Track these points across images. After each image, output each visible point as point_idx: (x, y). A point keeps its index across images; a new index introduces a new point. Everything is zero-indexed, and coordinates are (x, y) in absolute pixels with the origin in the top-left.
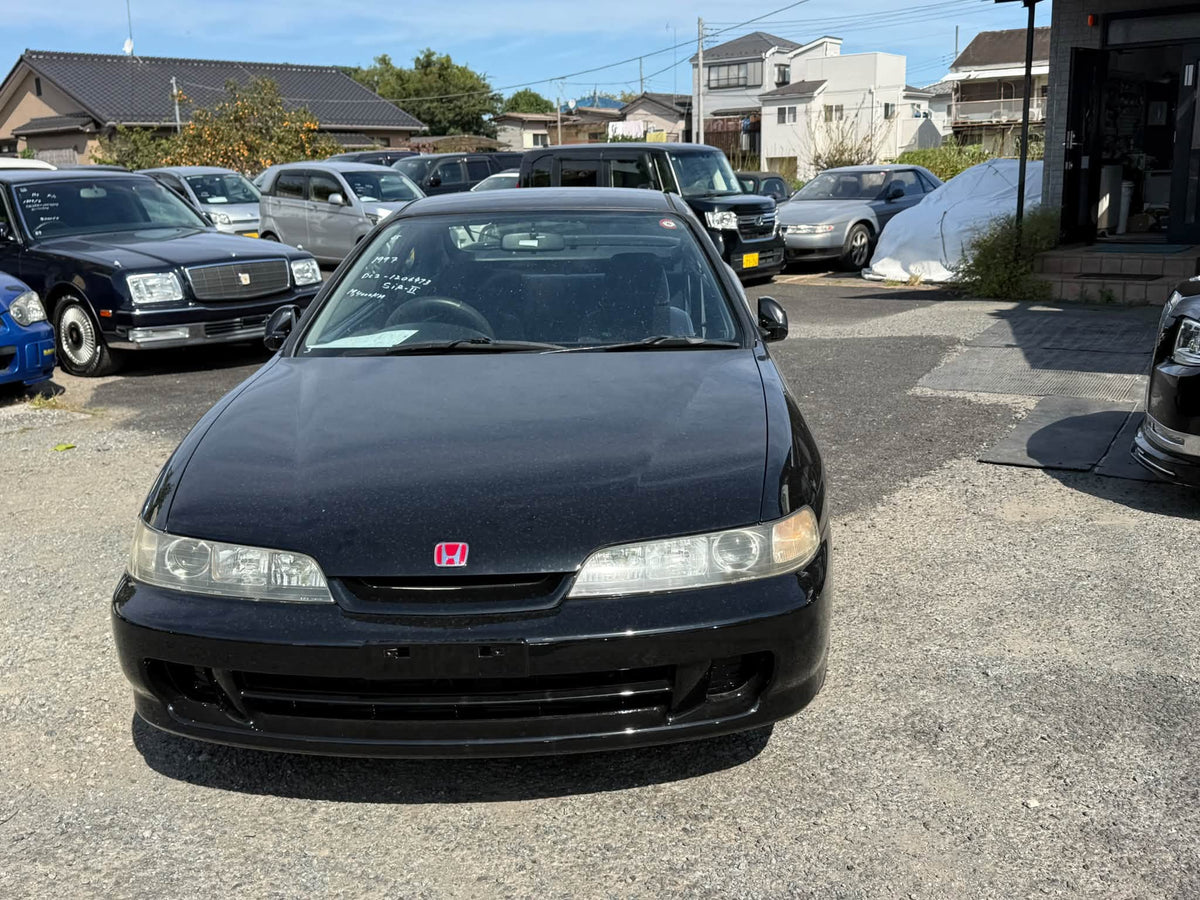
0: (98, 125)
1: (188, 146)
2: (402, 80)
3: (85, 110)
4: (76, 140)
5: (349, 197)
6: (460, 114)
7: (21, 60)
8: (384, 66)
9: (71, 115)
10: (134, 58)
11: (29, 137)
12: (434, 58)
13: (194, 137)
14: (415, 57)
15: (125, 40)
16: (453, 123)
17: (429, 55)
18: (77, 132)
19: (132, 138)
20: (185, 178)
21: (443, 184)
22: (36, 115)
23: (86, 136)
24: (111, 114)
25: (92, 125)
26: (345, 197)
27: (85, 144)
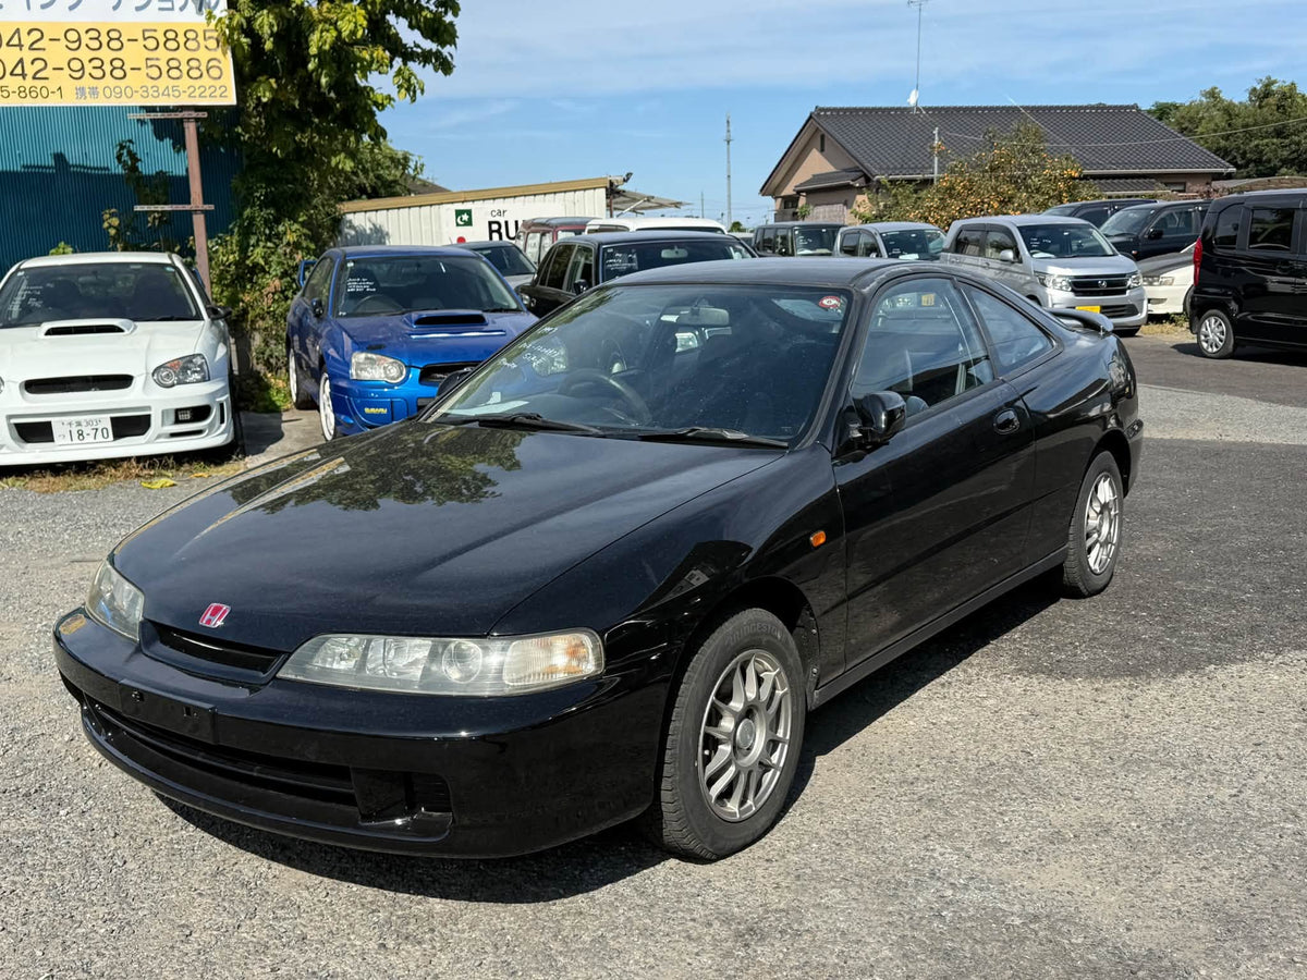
0: (868, 180)
1: (940, 199)
2: (1230, 115)
3: (857, 164)
4: (845, 195)
5: (1021, 253)
6: (1296, 151)
7: (811, 117)
8: (1212, 100)
9: (845, 170)
10: (918, 109)
11: (809, 192)
12: (1274, 88)
13: (947, 189)
14: (1250, 87)
15: (910, 92)
16: (1285, 162)
17: (1270, 83)
18: (848, 187)
19: (893, 192)
20: (881, 234)
21: (1164, 236)
22: (818, 172)
23: (856, 191)
24: (881, 168)
25: (863, 178)
26: (1017, 253)
27: (855, 197)
